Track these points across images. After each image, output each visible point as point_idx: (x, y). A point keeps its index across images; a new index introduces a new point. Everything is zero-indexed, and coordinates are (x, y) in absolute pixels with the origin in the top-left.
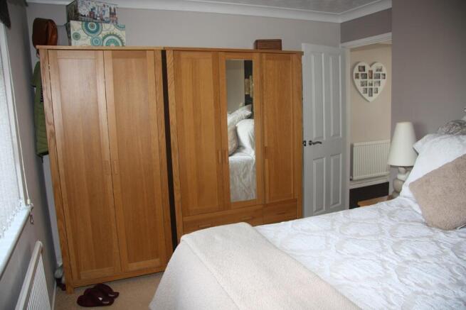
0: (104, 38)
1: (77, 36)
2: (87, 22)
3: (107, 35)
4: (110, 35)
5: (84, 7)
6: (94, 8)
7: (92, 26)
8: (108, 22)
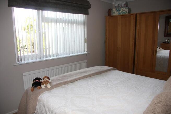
0: (121, 12)
1: (114, 13)
2: (117, 8)
3: (123, 11)
4: (124, 11)
5: (116, 4)
6: (119, 4)
7: (118, 9)
8: (123, 7)
